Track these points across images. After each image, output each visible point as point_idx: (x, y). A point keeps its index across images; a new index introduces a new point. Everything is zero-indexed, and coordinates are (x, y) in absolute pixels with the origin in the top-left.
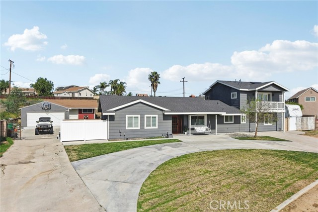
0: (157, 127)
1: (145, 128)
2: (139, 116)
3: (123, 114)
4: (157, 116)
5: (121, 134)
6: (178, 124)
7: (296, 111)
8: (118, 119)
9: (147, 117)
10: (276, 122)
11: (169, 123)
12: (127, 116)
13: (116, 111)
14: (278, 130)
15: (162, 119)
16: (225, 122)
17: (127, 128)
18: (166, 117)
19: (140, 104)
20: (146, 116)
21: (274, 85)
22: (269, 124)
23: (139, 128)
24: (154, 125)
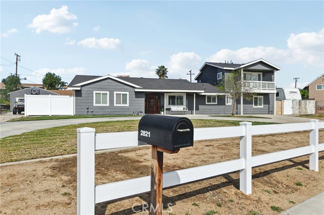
0: (128, 105)
1: (115, 105)
2: (108, 93)
3: (90, 89)
4: (128, 93)
5: (89, 110)
6: (155, 104)
7: (294, 94)
8: (85, 95)
9: (117, 94)
10: (269, 104)
11: (142, 101)
12: (95, 92)
13: (82, 86)
14: (270, 113)
15: (134, 96)
16: (207, 103)
17: (95, 105)
18: (138, 94)
19: (109, 80)
20: (115, 93)
21: (261, 63)
22: (259, 107)
23: (108, 105)
24: (125, 102)
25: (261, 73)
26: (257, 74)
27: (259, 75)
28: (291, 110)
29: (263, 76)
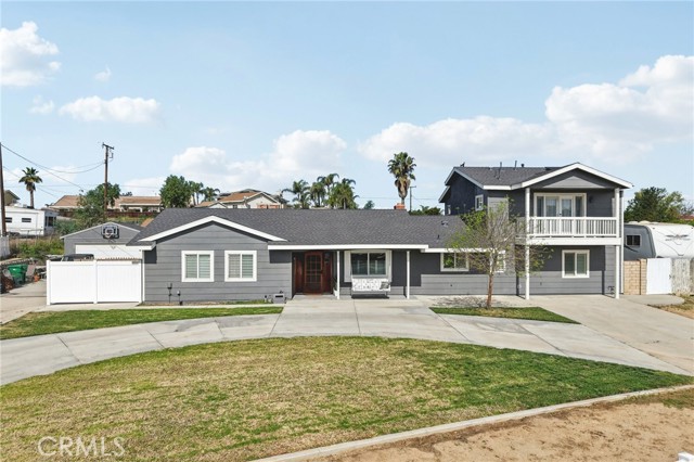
0: (254, 279)
1: (227, 279)
2: (212, 253)
3: (174, 247)
4: (254, 253)
5: (173, 291)
6: (321, 272)
7: (678, 241)
8: (163, 260)
9: (231, 256)
10: (603, 270)
11: (286, 269)
12: (184, 253)
13: (158, 241)
14: (606, 291)
15: (268, 259)
16: (443, 269)
17: (184, 280)
18: (276, 256)
19: (213, 226)
20: (227, 253)
22: (577, 276)
23: (212, 279)
24: (248, 273)
25: (584, 196)
26: (572, 197)
27: (579, 201)
28: (669, 282)
29: (590, 200)
